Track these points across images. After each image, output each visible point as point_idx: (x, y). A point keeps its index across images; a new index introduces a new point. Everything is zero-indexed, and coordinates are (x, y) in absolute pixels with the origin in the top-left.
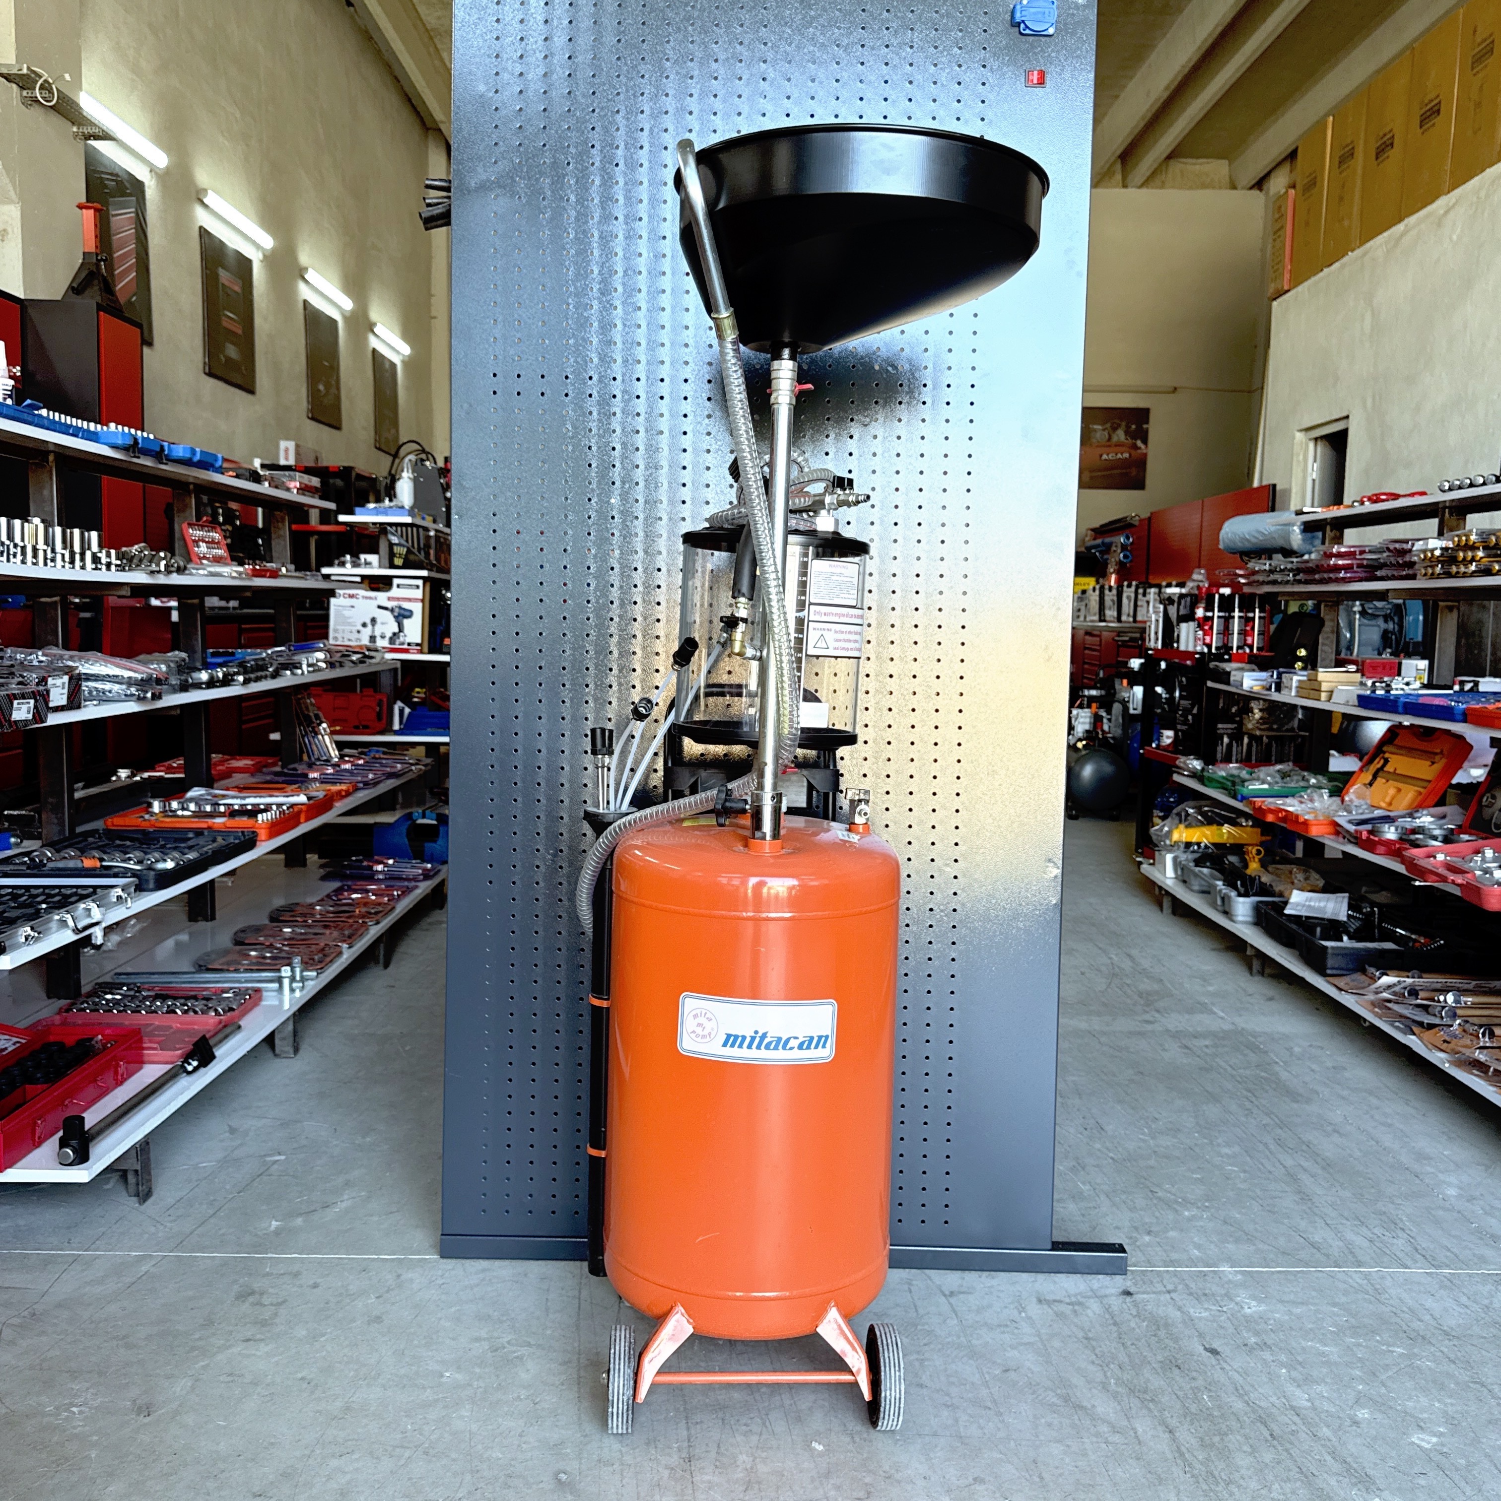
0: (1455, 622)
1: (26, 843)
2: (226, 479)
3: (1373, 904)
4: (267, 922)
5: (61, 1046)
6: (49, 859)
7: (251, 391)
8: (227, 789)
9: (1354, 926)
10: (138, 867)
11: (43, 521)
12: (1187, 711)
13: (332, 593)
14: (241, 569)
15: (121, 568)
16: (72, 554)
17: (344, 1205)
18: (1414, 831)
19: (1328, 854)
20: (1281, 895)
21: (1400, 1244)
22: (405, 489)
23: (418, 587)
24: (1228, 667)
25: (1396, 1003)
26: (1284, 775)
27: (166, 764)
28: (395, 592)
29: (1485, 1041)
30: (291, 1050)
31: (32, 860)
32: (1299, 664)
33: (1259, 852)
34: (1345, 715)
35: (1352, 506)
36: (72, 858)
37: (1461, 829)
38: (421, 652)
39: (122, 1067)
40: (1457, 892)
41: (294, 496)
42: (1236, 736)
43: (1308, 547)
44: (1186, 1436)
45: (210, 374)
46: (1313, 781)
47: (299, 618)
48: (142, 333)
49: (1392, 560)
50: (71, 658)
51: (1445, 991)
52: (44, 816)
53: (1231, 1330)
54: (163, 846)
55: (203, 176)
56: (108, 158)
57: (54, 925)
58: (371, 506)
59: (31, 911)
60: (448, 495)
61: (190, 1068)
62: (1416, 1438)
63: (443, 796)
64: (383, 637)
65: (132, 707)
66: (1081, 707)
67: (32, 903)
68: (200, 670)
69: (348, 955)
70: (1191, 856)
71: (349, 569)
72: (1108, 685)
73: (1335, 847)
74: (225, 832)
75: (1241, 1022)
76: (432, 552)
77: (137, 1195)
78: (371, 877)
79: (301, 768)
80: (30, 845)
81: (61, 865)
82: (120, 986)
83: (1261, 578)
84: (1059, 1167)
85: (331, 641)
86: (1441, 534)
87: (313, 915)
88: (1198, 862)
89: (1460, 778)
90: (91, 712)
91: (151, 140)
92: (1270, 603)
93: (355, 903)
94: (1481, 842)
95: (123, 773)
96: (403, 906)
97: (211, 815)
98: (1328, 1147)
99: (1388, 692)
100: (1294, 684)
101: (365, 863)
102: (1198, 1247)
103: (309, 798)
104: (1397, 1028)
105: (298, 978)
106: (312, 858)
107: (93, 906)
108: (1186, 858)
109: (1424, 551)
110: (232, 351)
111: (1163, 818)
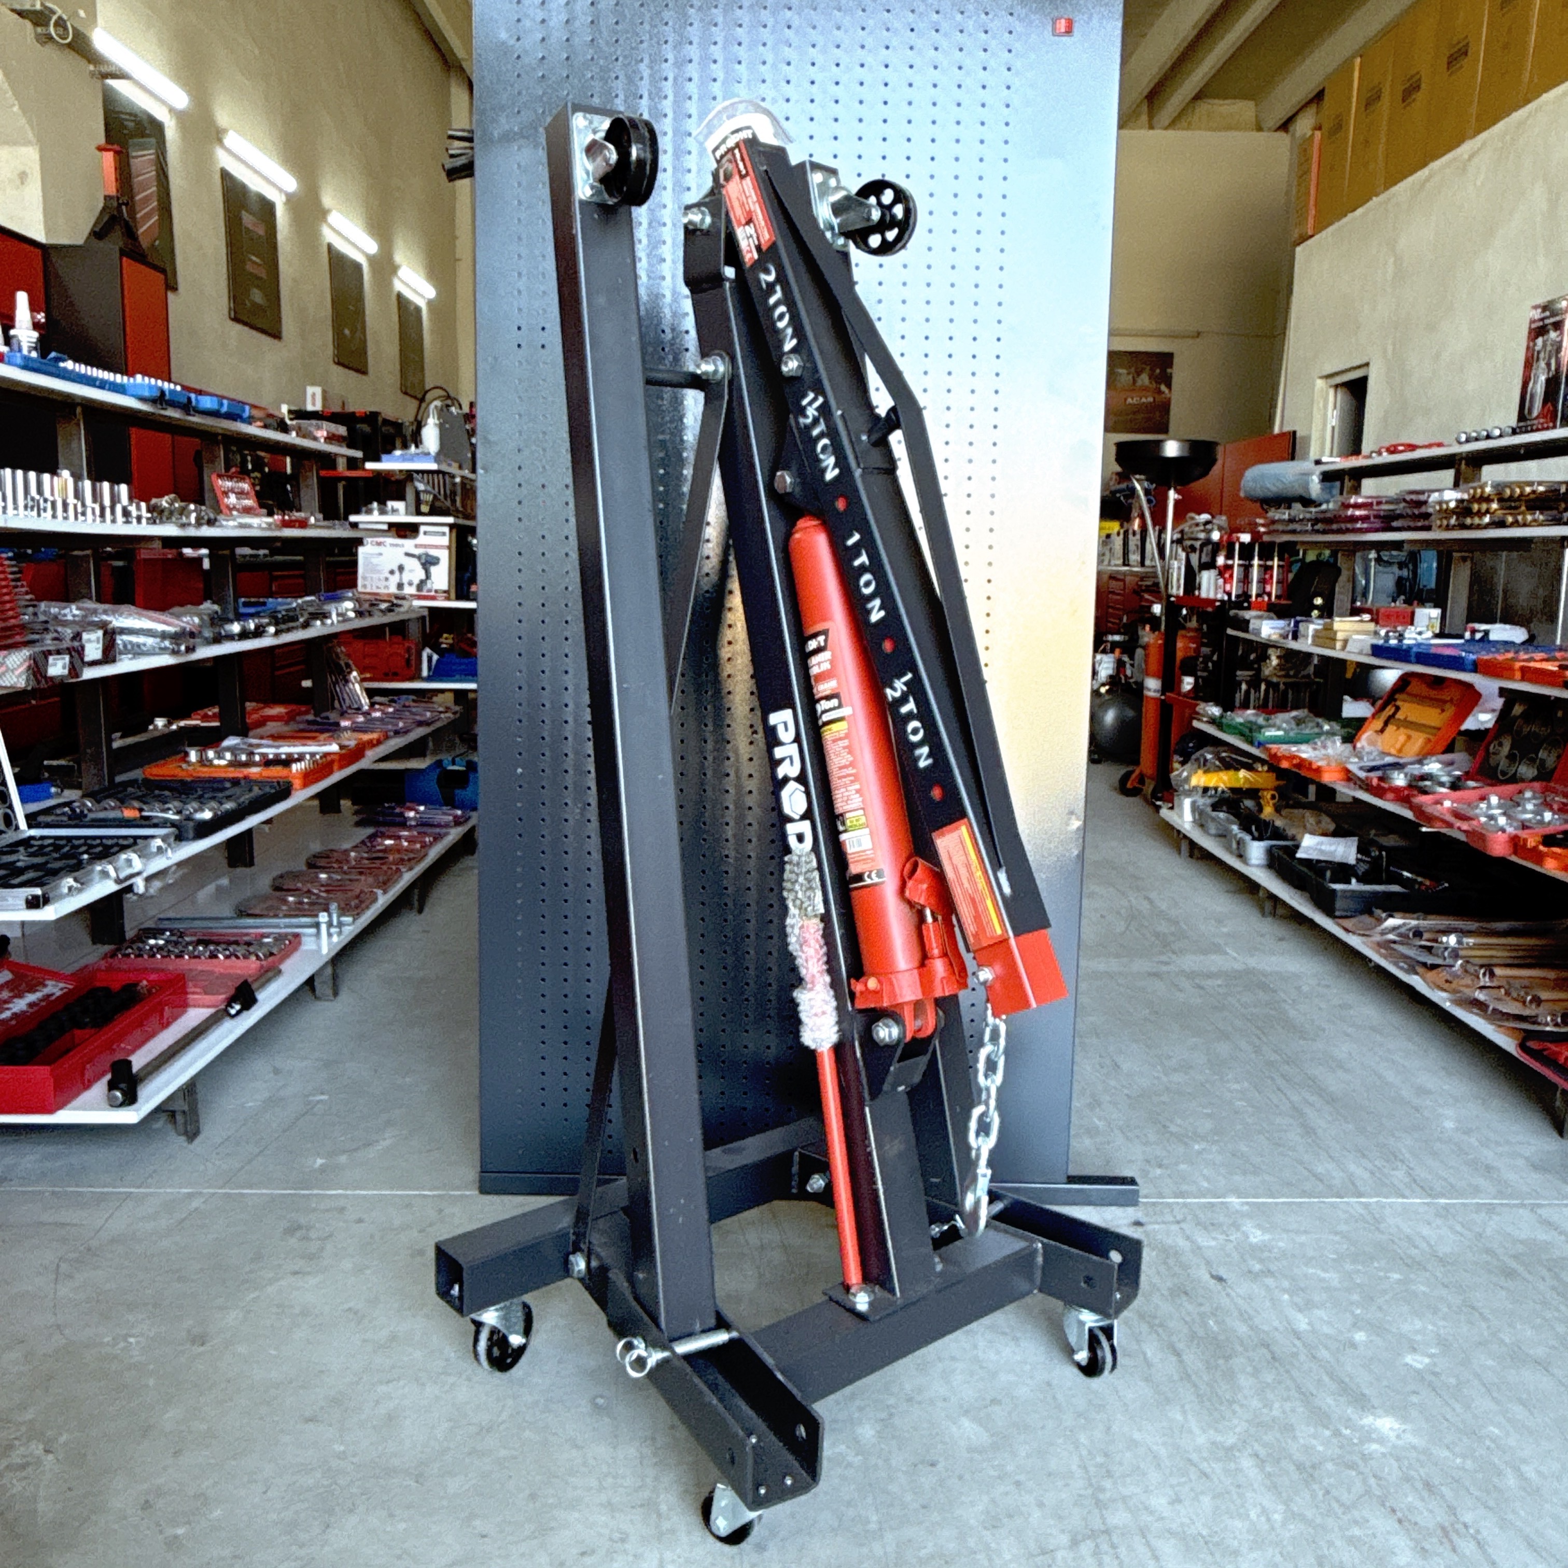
0: (1468, 572)
1: (67, 793)
2: (254, 430)
3: (1381, 848)
4: (304, 868)
5: (107, 990)
6: (90, 810)
7: (276, 334)
8: (262, 738)
9: (1362, 868)
10: (176, 817)
11: (73, 475)
12: (1208, 658)
13: (359, 542)
14: (270, 520)
15: (151, 521)
16: (103, 509)
17: (388, 1142)
18: (1423, 777)
19: (1339, 799)
20: (1293, 838)
21: (1400, 1174)
22: (431, 436)
23: (444, 534)
24: (1247, 615)
25: (1402, 943)
26: (1299, 722)
27: (201, 712)
28: (421, 539)
29: (1485, 981)
30: (329, 992)
31: (73, 810)
32: (1315, 613)
33: (1273, 797)
34: (1359, 664)
35: (1370, 457)
36: (113, 809)
37: (1468, 775)
38: (448, 599)
39: (167, 1011)
40: (1462, 837)
41: (321, 446)
42: (1254, 683)
43: (1327, 497)
44: (1192, 1358)
45: (236, 320)
46: (1326, 727)
47: (329, 565)
48: (166, 279)
49: (1409, 511)
50: (105, 612)
51: (1447, 932)
52: (83, 766)
53: (1236, 1256)
54: (201, 797)
55: (223, 117)
56: (128, 99)
57: (96, 877)
58: (398, 453)
59: (72, 862)
60: (474, 440)
61: (233, 1012)
62: (1409, 1359)
63: (471, 742)
64: (410, 584)
65: (166, 660)
66: (1104, 652)
67: (74, 855)
68: (232, 621)
69: (383, 900)
70: (1209, 801)
71: (375, 516)
72: (1131, 632)
73: (1346, 792)
74: (260, 783)
75: (1252, 962)
76: (458, 499)
77: (186, 1133)
78: (403, 823)
79: (333, 716)
80: (71, 795)
81: (102, 815)
82: (162, 932)
83: (1280, 527)
84: (1076, 1104)
85: (360, 588)
86: (1456, 485)
87: (348, 861)
88: (1215, 807)
89: (1470, 724)
90: (125, 665)
91: (170, 78)
92: (1288, 550)
93: (387, 850)
94: (1487, 789)
95: (160, 722)
96: (434, 853)
97: (247, 765)
98: (1333, 1082)
99: (1400, 641)
100: (1311, 633)
101: (398, 810)
102: (1207, 1179)
103: (342, 747)
104: (1402, 968)
105: (335, 922)
106: (345, 804)
107: (134, 857)
108: (1204, 802)
109: (1440, 503)
110: (257, 296)
111: (1183, 763)
